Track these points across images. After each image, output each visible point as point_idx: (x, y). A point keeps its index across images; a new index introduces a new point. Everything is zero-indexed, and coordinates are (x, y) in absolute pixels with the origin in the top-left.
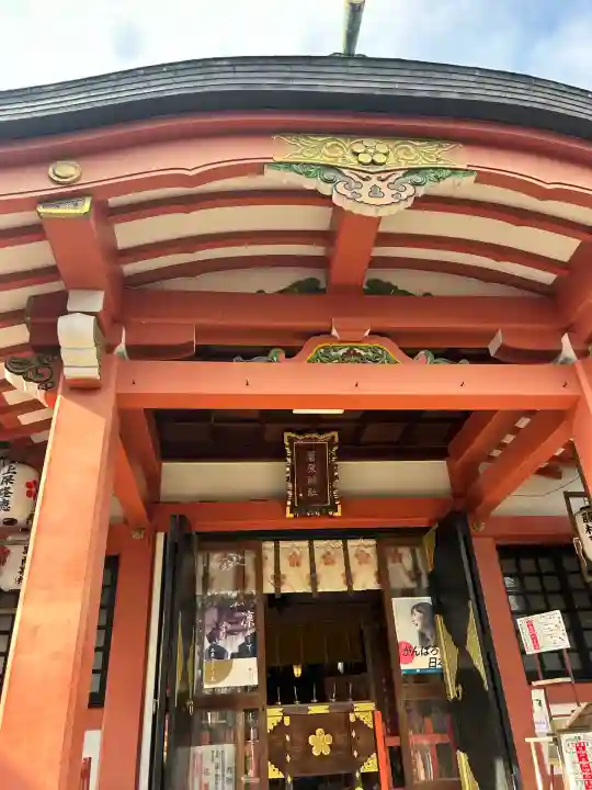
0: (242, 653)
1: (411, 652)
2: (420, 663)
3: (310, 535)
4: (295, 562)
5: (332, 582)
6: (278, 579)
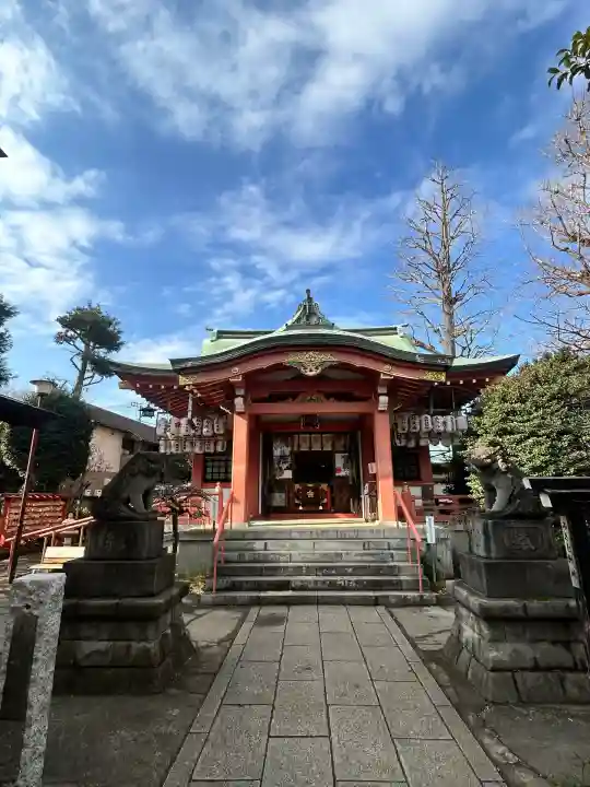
0: (288, 468)
1: (340, 470)
2: (343, 473)
3: (310, 433)
4: (305, 442)
5: (317, 448)
6: (299, 446)
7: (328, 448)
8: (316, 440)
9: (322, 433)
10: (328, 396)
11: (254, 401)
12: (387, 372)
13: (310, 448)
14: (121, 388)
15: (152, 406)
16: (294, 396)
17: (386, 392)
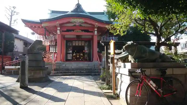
2: (87, 52)
3: (78, 41)
5: (80, 45)
6: (75, 44)
7: (83, 45)
8: (80, 43)
9: (82, 41)
11: (63, 31)
12: (97, 24)
13: (78, 44)
14: (25, 27)
15: (34, 32)
16: (73, 30)
17: (96, 30)
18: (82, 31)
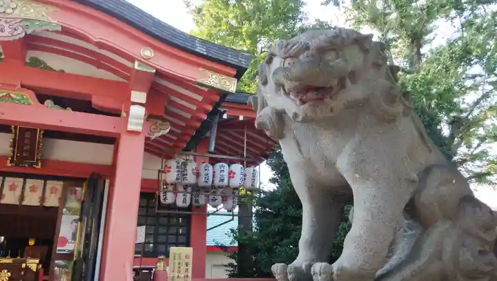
1: (65, 241)
2: (70, 247)
4: (13, 189)
7: (52, 201)
8: (33, 189)
9: (46, 178)
10: (42, 98)
12: (147, 57)
17: (144, 101)
18: (42, 103)
